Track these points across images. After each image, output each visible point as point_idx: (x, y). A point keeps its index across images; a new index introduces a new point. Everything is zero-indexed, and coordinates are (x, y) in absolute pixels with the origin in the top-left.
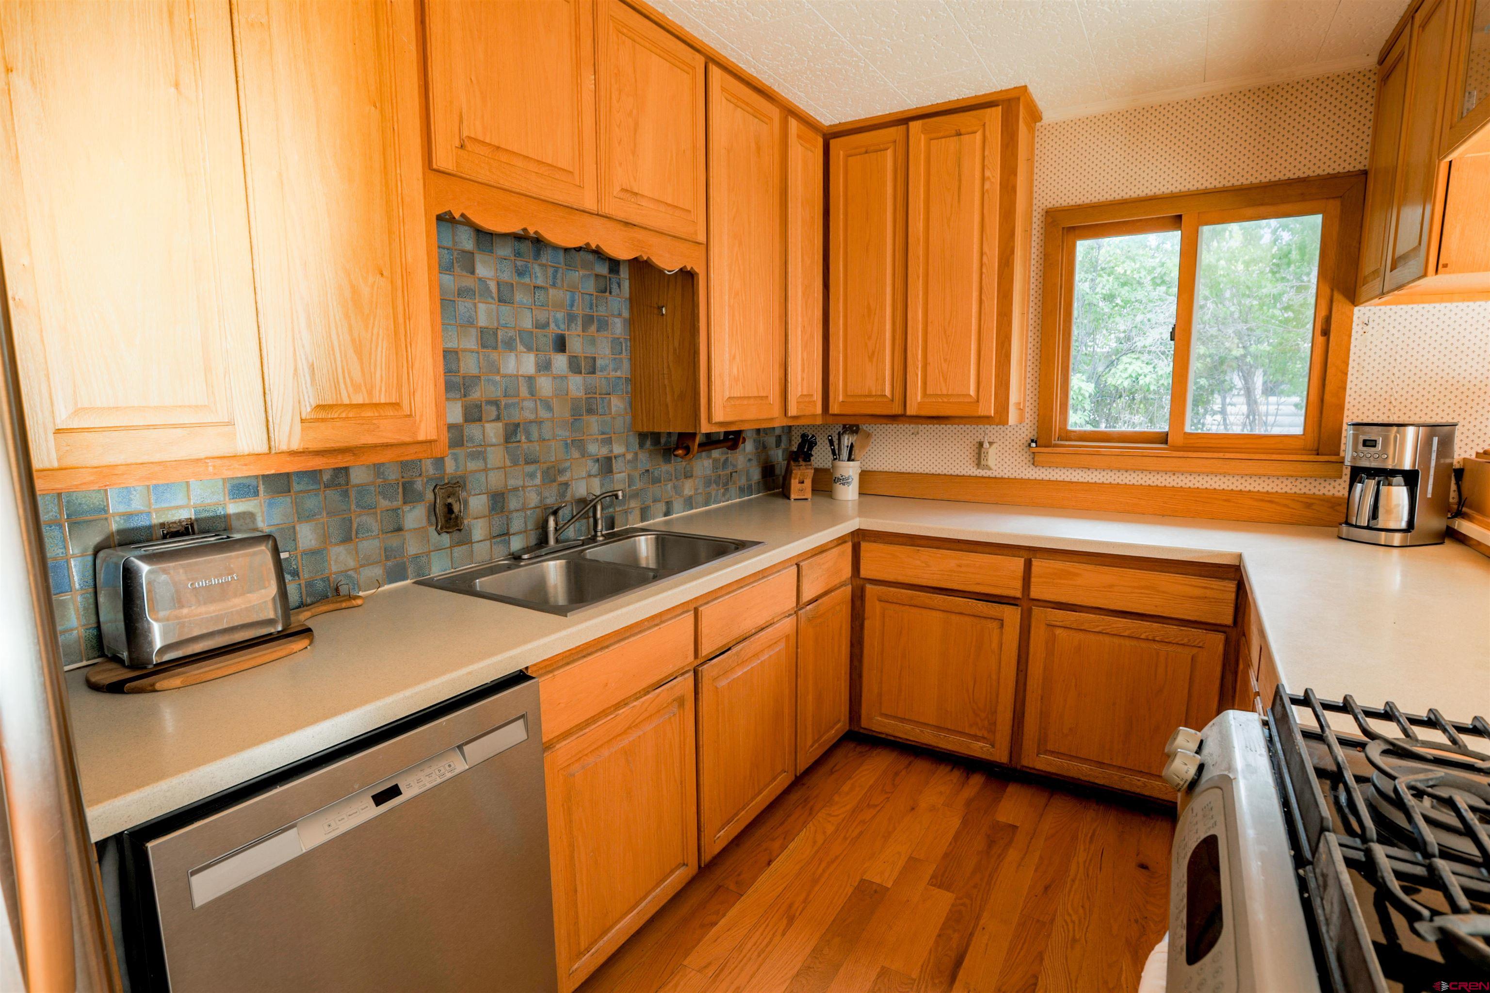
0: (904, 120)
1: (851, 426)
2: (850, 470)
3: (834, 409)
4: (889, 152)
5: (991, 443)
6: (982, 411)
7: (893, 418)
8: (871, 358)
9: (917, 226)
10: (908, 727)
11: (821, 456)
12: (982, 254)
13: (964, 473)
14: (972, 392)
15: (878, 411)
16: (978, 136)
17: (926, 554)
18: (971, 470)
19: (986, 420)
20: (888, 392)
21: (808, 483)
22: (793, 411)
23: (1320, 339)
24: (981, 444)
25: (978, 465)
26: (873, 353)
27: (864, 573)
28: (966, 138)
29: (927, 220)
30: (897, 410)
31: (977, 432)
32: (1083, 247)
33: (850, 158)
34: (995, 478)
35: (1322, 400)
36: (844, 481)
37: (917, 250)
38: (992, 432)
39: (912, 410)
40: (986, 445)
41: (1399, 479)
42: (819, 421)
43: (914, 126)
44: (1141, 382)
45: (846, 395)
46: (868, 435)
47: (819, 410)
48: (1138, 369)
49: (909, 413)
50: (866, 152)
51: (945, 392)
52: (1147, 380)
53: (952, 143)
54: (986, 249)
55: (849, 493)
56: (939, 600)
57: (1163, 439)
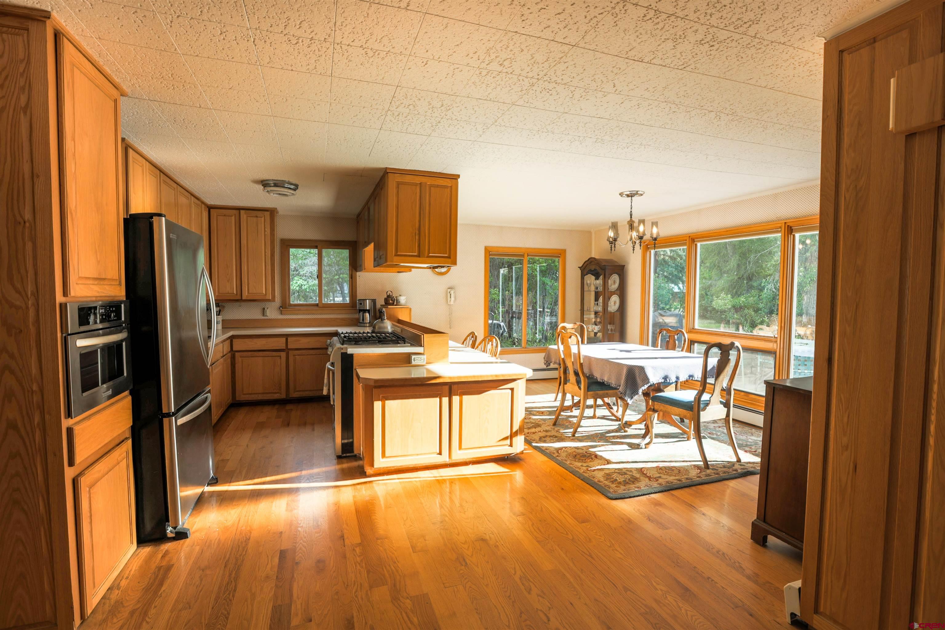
0: (238, 209)
4: (233, 217)
5: (267, 308)
6: (267, 298)
7: (237, 301)
8: (228, 281)
9: (244, 242)
10: (253, 396)
13: (258, 318)
14: (264, 292)
15: (232, 298)
16: (263, 219)
17: (256, 340)
18: (260, 317)
19: (269, 300)
20: (235, 292)
23: (351, 280)
24: (264, 309)
25: (263, 315)
26: (229, 279)
27: (234, 349)
28: (260, 219)
29: (247, 240)
30: (239, 298)
31: (262, 305)
32: (292, 251)
33: (218, 217)
34: (269, 319)
35: (352, 294)
38: (268, 304)
40: (266, 309)
41: (367, 312)
43: (242, 211)
44: (303, 288)
45: (219, 293)
48: (301, 283)
49: (243, 298)
50: (225, 216)
51: (255, 292)
52: (306, 287)
53: (255, 219)
54: (266, 251)
56: (261, 353)
57: (317, 305)
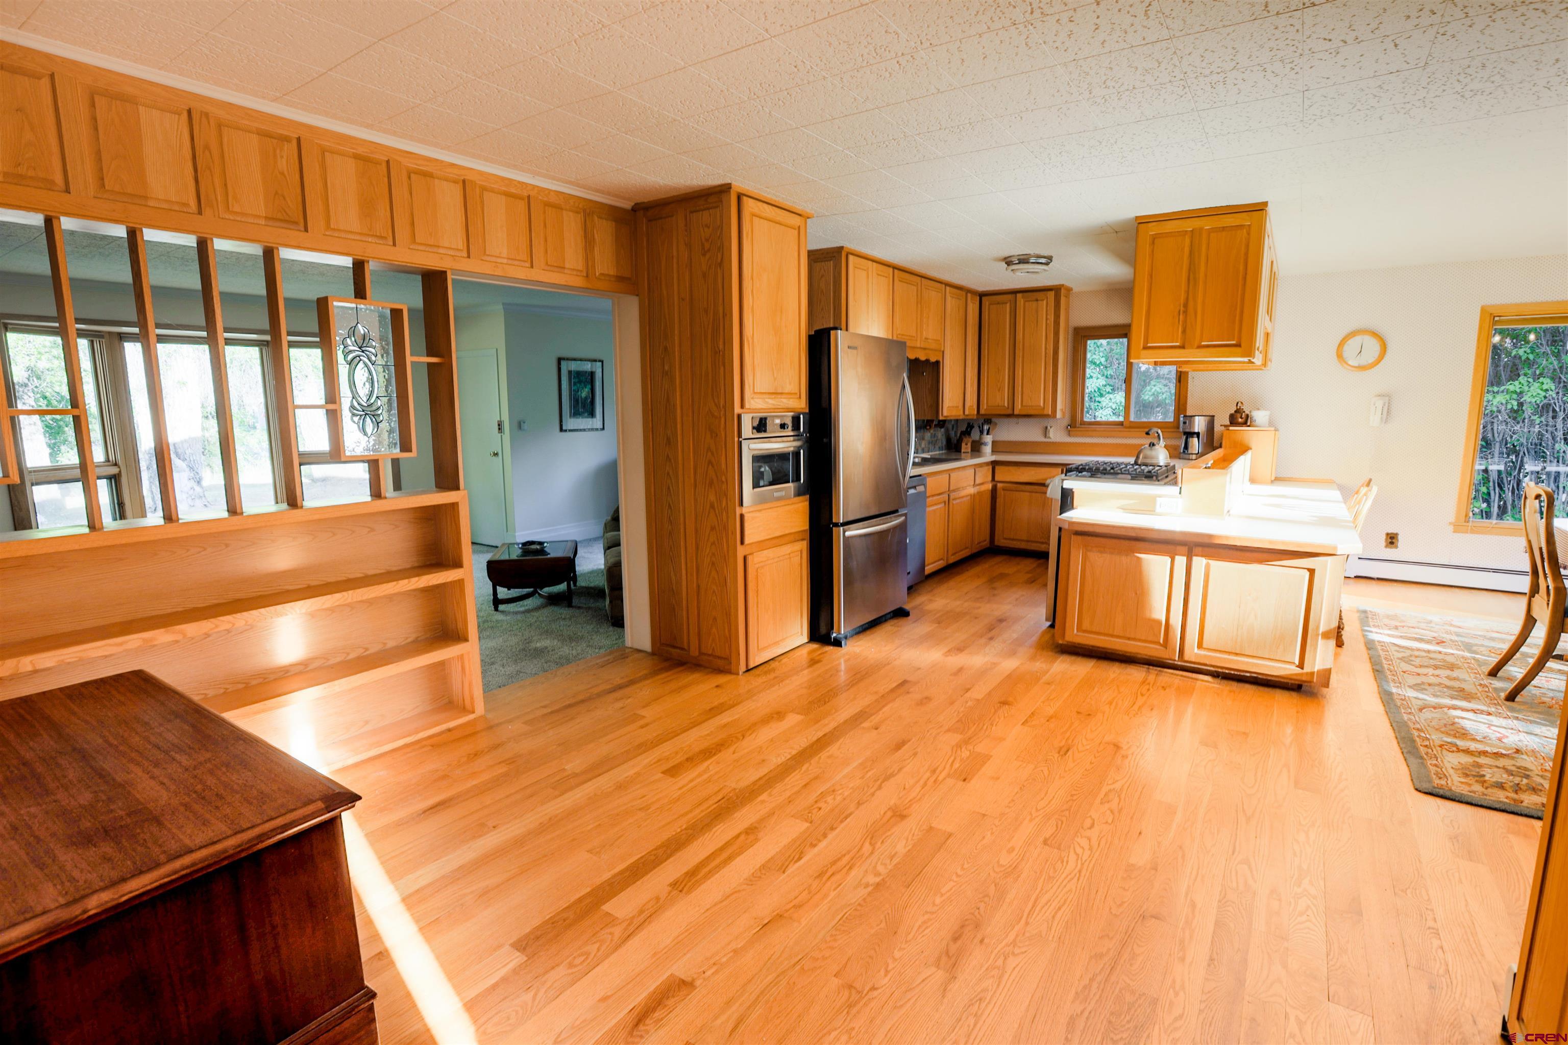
0: (1015, 292)
1: (988, 420)
2: (988, 439)
3: (982, 412)
4: (1008, 305)
5: (1051, 427)
6: (1046, 412)
7: (1008, 416)
8: (999, 390)
9: (1019, 336)
10: (1015, 542)
11: (975, 434)
12: (1046, 349)
13: (1039, 440)
14: (1042, 403)
15: (1002, 413)
16: (1045, 302)
18: (1043, 439)
19: (1047, 416)
20: (1006, 405)
21: (969, 445)
22: (967, 413)
23: (1178, 384)
24: (1046, 428)
25: (1045, 437)
26: (1000, 388)
27: (996, 479)
28: (1040, 302)
29: (1024, 334)
30: (1010, 412)
31: (1045, 422)
32: (1090, 343)
33: (990, 305)
34: (1052, 442)
35: (1179, 408)
36: (985, 444)
37: (1019, 345)
38: (1049, 423)
39: (1016, 412)
40: (1049, 428)
41: (1195, 436)
42: (975, 417)
43: (1019, 296)
45: (987, 406)
46: (996, 424)
47: (976, 413)
49: (1015, 414)
50: (997, 304)
51: (1031, 405)
53: (1034, 304)
55: (987, 449)
56: (1028, 487)
57: (1121, 424)
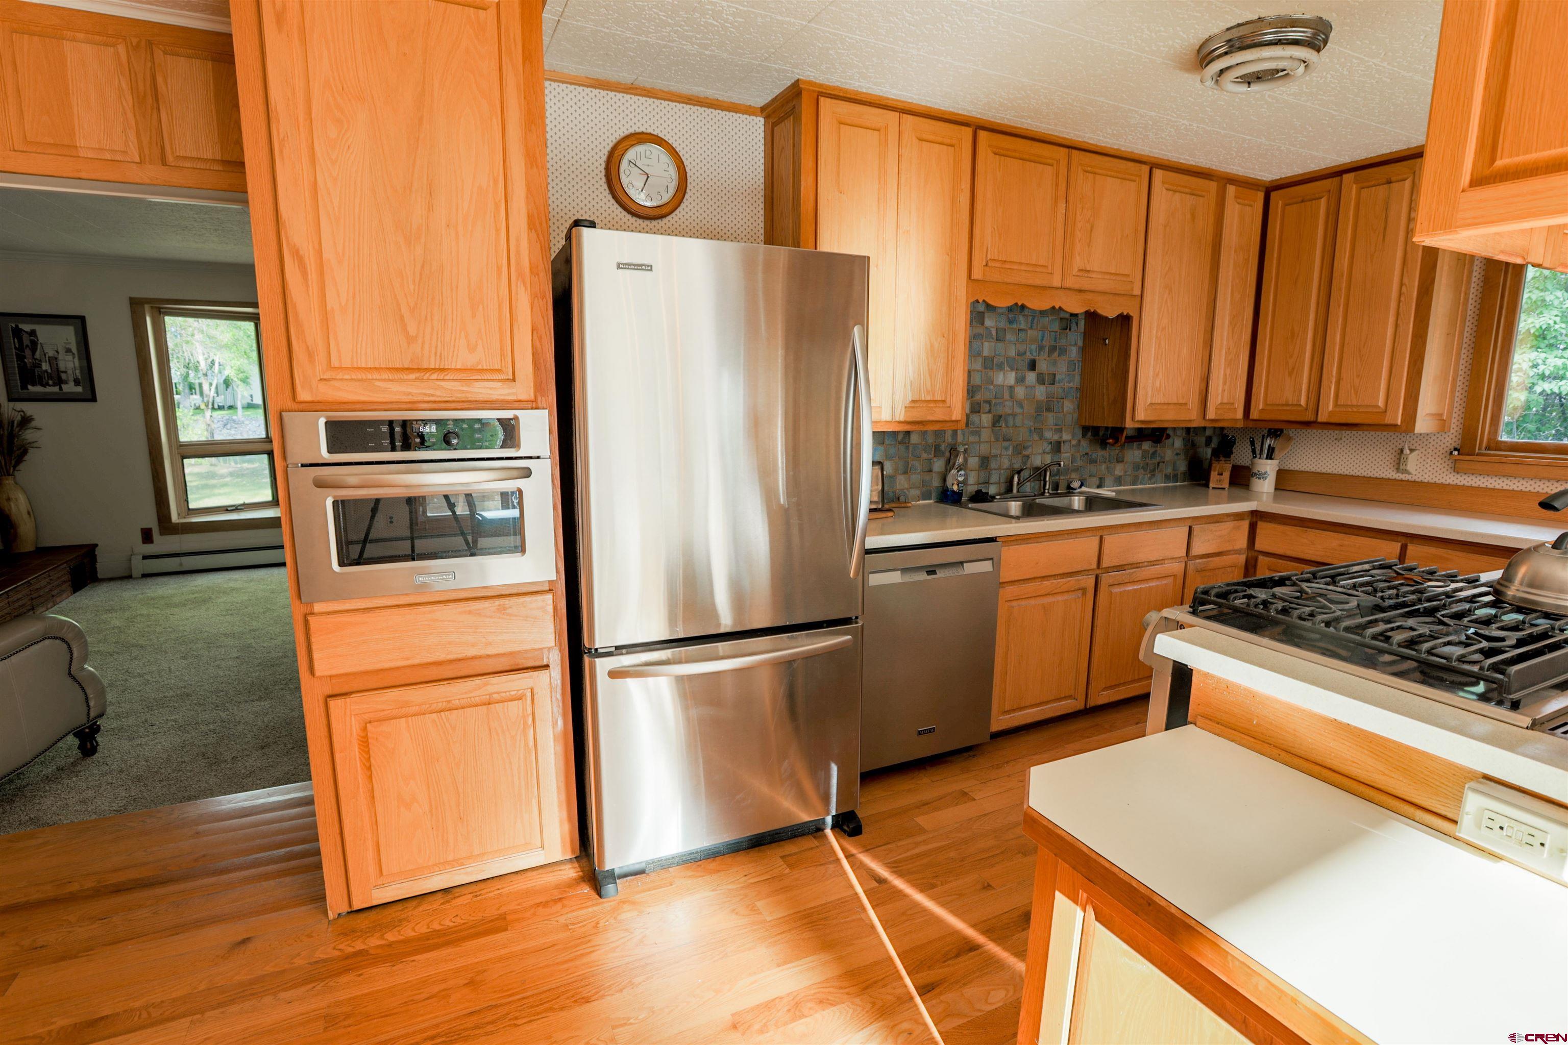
0: (1338, 173)
1: (1276, 430)
2: (1268, 468)
3: (1254, 415)
4: (1323, 202)
5: (1412, 450)
6: (1388, 420)
7: (1307, 424)
8: (1290, 374)
9: (1343, 262)
11: (1242, 454)
12: (1402, 284)
13: (1383, 476)
14: (1381, 403)
15: (1296, 419)
16: (1408, 183)
17: (1313, 535)
18: (1390, 474)
20: (1303, 402)
21: (1227, 475)
22: (1211, 414)
24: (1402, 451)
25: (1398, 470)
26: (1293, 369)
27: (1258, 546)
28: (1395, 186)
29: (1352, 257)
30: (1309, 417)
31: (1396, 440)
33: (1287, 207)
34: (1414, 482)
36: (1262, 476)
37: (1340, 284)
38: (1401, 441)
39: (1321, 419)
40: (1406, 451)
42: (1240, 425)
43: (1346, 177)
45: (1266, 404)
46: (1289, 439)
47: (1240, 415)
49: (1319, 420)
50: (1302, 201)
51: (1355, 403)
53: (1382, 191)
54: (1406, 280)
55: (1265, 486)
